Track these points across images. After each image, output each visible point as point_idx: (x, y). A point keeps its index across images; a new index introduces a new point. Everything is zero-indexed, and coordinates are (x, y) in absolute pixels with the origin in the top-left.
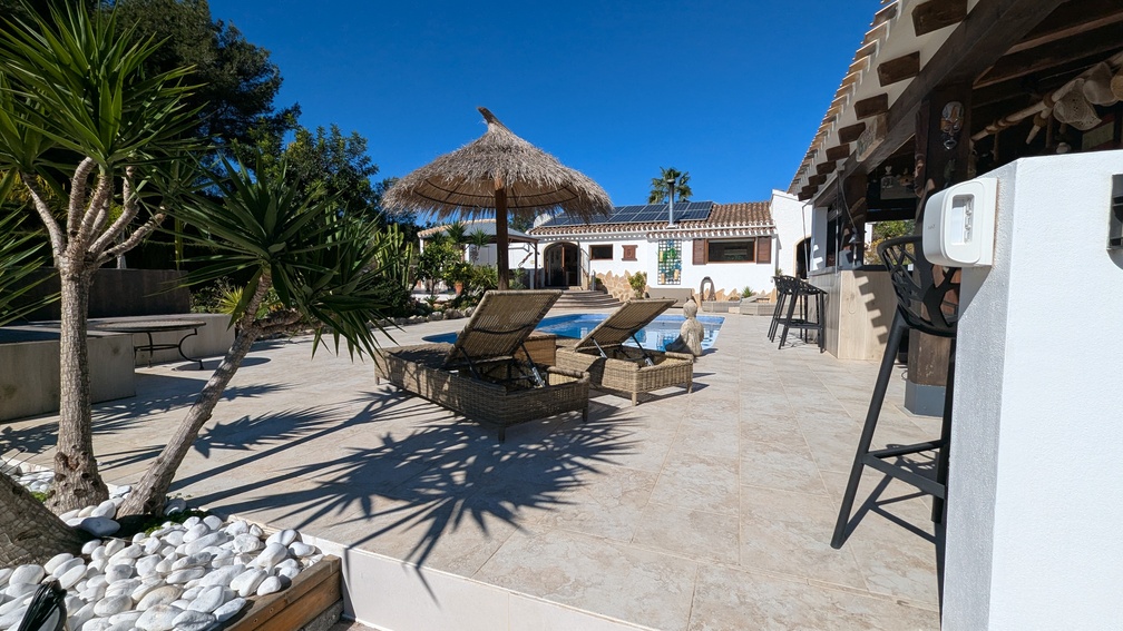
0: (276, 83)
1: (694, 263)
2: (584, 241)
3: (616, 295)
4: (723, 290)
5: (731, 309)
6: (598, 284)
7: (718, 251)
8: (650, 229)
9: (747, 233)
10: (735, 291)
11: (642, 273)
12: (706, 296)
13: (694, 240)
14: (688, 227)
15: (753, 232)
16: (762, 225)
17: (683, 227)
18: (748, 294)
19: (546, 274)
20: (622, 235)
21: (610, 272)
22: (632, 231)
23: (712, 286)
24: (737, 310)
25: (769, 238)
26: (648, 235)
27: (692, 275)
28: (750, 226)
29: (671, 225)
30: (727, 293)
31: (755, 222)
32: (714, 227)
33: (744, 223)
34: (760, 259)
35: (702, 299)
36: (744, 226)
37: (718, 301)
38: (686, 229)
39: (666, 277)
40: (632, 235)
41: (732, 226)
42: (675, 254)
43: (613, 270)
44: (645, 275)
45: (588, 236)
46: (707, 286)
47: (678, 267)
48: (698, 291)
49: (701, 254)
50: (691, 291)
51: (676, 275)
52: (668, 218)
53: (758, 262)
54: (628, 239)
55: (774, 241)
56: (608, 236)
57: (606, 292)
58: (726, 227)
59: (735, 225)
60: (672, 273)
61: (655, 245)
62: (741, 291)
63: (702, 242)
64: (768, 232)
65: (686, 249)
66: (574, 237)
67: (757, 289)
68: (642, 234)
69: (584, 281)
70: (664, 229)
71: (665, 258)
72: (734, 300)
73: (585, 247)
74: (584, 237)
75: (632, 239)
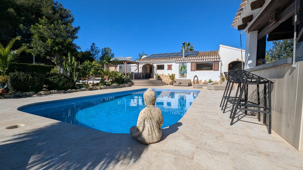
0: (73, 20)
1: (191, 71)
2: (155, 63)
3: (165, 81)
4: (201, 80)
5: (204, 87)
6: (159, 78)
7: (200, 67)
8: (176, 59)
9: (210, 60)
10: (206, 80)
11: (174, 74)
12: (195, 82)
13: (191, 62)
14: (190, 58)
15: (212, 60)
16: (215, 57)
17: (188, 58)
18: (210, 81)
19: (143, 74)
20: (167, 61)
21: (163, 74)
22: (170, 60)
23: (198, 79)
24: (206, 88)
25: (218, 61)
26: (175, 61)
27: (190, 75)
28: (211, 58)
29: (184, 58)
30: (203, 81)
31: (213, 56)
32: (198, 58)
33: (209, 57)
34: (215, 69)
35: (194, 83)
36: (209, 58)
37: (200, 84)
38: (189, 59)
39: (181, 75)
40: (170, 61)
41: (205, 58)
42: (185, 67)
43: (164, 73)
44: (175, 75)
45: (156, 62)
46: (196, 79)
47: (186, 72)
48: (192, 80)
49: (194, 68)
50: (190, 80)
51: (185, 75)
52: (182, 55)
53: (214, 70)
54: (169, 63)
55: (220, 63)
56: (162, 62)
57: (162, 80)
58: (203, 58)
59: (206, 57)
60: (184, 74)
61: (178, 65)
62: (208, 80)
63: (194, 63)
64: (218, 60)
65: (189, 66)
66: (152, 62)
67: (214, 80)
68: (174, 61)
69: (155, 76)
70: (181, 59)
71: (181, 69)
72: (205, 83)
73: (155, 65)
74: (155, 62)
75: (171, 63)
